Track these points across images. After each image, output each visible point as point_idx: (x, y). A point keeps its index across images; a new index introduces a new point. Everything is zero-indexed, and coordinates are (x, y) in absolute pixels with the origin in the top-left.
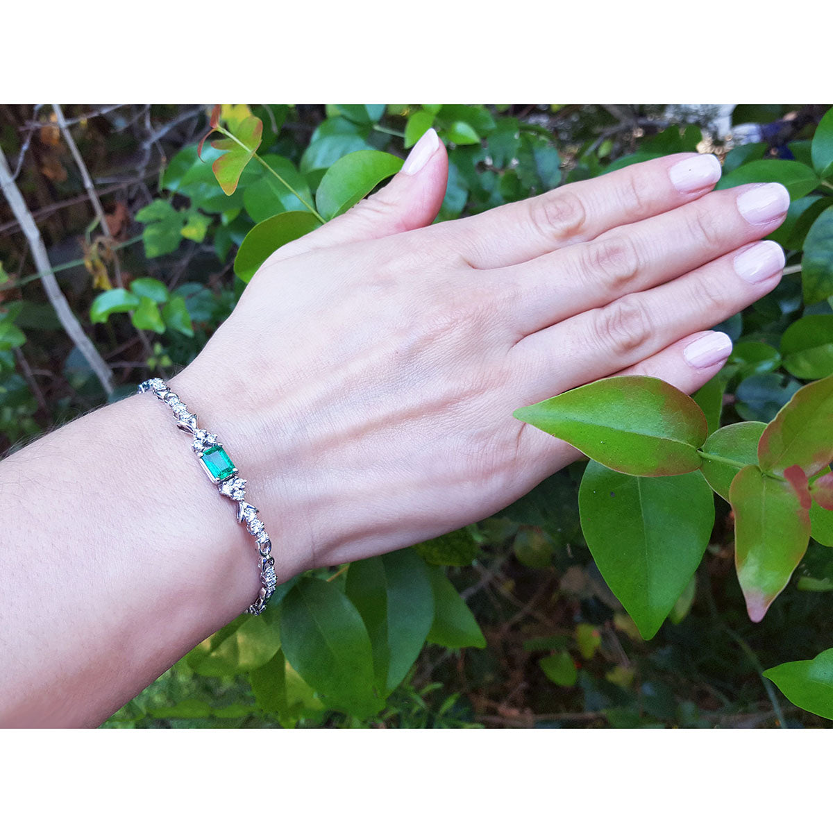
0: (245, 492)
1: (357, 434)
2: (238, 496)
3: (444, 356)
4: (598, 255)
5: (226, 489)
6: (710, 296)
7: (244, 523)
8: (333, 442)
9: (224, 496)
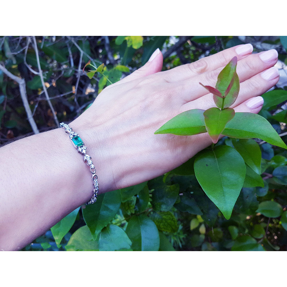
0: (86, 151)
1: (127, 134)
2: (84, 152)
3: (158, 107)
4: (212, 75)
5: (80, 149)
6: (254, 86)
7: (86, 161)
8: (118, 137)
9: (79, 152)
